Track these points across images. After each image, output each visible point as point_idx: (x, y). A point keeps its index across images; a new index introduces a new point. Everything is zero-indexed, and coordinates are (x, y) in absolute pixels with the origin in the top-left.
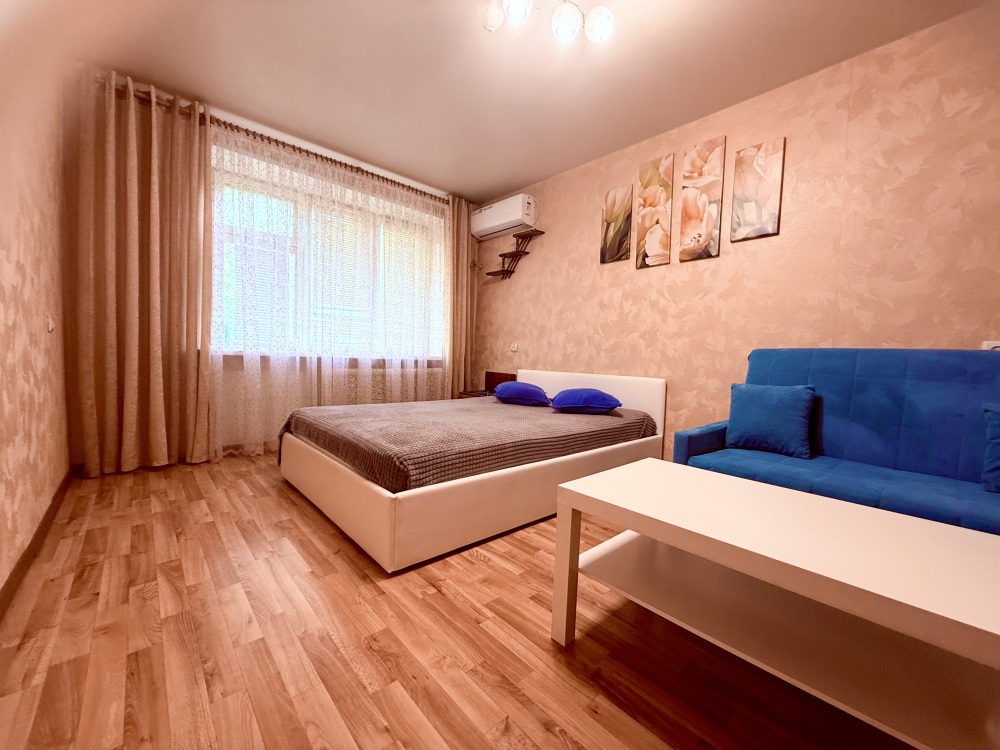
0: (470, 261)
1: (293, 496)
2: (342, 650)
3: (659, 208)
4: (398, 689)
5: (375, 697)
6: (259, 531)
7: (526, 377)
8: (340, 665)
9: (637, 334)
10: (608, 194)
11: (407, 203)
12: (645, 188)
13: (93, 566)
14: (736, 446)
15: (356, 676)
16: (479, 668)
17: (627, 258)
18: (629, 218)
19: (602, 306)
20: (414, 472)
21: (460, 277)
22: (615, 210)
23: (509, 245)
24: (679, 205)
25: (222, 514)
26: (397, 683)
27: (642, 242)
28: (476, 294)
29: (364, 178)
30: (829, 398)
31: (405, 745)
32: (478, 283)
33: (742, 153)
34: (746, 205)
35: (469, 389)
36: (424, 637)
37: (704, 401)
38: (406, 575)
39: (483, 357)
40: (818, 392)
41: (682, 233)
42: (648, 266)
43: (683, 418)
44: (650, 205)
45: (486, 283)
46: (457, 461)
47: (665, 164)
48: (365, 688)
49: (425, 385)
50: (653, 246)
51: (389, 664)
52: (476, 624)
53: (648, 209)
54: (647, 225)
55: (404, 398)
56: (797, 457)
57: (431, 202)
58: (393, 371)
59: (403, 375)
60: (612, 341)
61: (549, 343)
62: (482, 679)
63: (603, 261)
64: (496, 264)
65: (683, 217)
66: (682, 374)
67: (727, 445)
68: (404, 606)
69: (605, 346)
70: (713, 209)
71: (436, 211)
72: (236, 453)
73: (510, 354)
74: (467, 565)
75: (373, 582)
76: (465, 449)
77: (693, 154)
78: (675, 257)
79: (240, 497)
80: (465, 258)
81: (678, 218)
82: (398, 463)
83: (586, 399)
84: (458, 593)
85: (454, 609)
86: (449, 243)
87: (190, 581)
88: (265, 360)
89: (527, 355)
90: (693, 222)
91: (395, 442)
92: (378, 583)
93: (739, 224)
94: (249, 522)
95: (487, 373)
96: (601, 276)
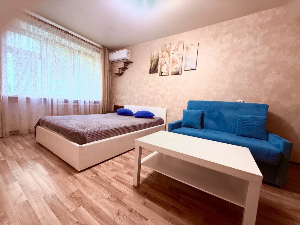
0: (109, 69)
1: (41, 148)
2: (61, 199)
3: (166, 59)
4: (82, 209)
5: (73, 213)
6: (26, 161)
7: (127, 107)
8: (59, 204)
9: (159, 95)
10: (152, 53)
11: (86, 47)
12: (162, 52)
14: (184, 127)
15: (66, 207)
16: (110, 197)
17: (157, 73)
18: (158, 61)
19: (150, 86)
20: (88, 138)
21: (105, 74)
22: (154, 58)
23: (122, 65)
24: (171, 59)
25: (9, 157)
26: (81, 207)
27: (161, 68)
28: (111, 80)
29: (69, 36)
30: (206, 114)
32: (111, 77)
33: (188, 46)
34: (188, 60)
35: (108, 111)
36: (91, 190)
37: (176, 115)
38: (85, 171)
39: (113, 100)
40: (203, 112)
41: (172, 67)
42: (163, 75)
43: (171, 119)
45: (114, 77)
46: (103, 133)
47: (168, 46)
48: (69, 210)
49: (93, 109)
50: (164, 70)
51: (78, 201)
52: (109, 184)
53: (163, 59)
54: (163, 63)
55: (85, 113)
56: (198, 129)
57: (95, 48)
58: (81, 104)
59: (85, 106)
60: (153, 97)
61: (134, 97)
62: (111, 201)
63: (150, 73)
64: (117, 71)
65: (172, 62)
66: (171, 107)
67: (182, 126)
68: (84, 181)
69: (150, 98)
70: (180, 61)
71: (97, 51)
72: (16, 134)
73: (122, 100)
74: (107, 166)
75: (73, 175)
76: (106, 130)
77: (175, 44)
78: (170, 74)
79: (17, 150)
80: (107, 68)
82: (82, 135)
83: (144, 114)
84: (103, 175)
85: (102, 180)
86: (101, 62)
88: (28, 99)
89: (127, 100)
90: (175, 64)
91: (81, 128)
92: (75, 175)
93: (187, 66)
94: (22, 159)
95: (114, 106)
96: (150, 77)
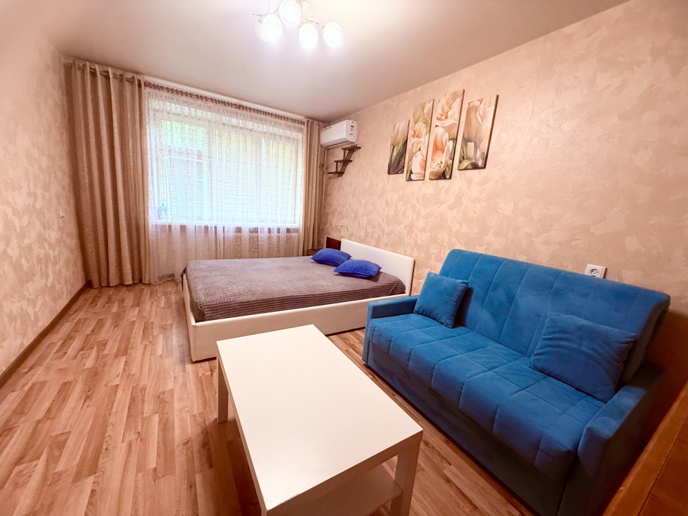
1: (182, 310)
2: (146, 396)
3: (422, 139)
4: (156, 418)
5: (144, 420)
6: (152, 329)
7: (348, 246)
8: (140, 402)
9: (402, 226)
10: (395, 125)
12: (415, 123)
13: (71, 338)
15: (144, 408)
17: (402, 173)
18: (406, 142)
20: (209, 312)
21: (311, 174)
22: (398, 136)
23: (340, 155)
24: (432, 139)
25: (142, 317)
26: (158, 414)
27: (411, 163)
31: (141, 440)
32: (326, 178)
33: (471, 104)
34: (469, 144)
36: (186, 395)
38: (203, 363)
41: (432, 159)
42: (412, 180)
44: (417, 137)
45: (330, 178)
47: (428, 106)
48: (143, 414)
50: (416, 167)
51: (161, 405)
53: (416, 139)
54: (414, 151)
56: (445, 325)
57: (292, 123)
58: (263, 235)
60: (391, 228)
61: (359, 224)
62: (195, 420)
63: (389, 173)
64: (333, 167)
65: (433, 148)
66: (424, 256)
67: (413, 311)
70: (451, 145)
71: (296, 129)
73: (339, 227)
75: (185, 364)
77: (443, 101)
78: (427, 176)
79: (156, 307)
80: (316, 162)
81: (431, 149)
82: (200, 307)
85: (211, 385)
87: (106, 352)
89: (348, 230)
90: (439, 152)
93: (463, 158)
94: (151, 323)
95: (328, 238)
96: (388, 182)
